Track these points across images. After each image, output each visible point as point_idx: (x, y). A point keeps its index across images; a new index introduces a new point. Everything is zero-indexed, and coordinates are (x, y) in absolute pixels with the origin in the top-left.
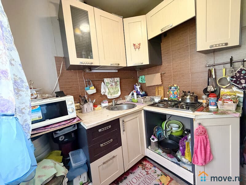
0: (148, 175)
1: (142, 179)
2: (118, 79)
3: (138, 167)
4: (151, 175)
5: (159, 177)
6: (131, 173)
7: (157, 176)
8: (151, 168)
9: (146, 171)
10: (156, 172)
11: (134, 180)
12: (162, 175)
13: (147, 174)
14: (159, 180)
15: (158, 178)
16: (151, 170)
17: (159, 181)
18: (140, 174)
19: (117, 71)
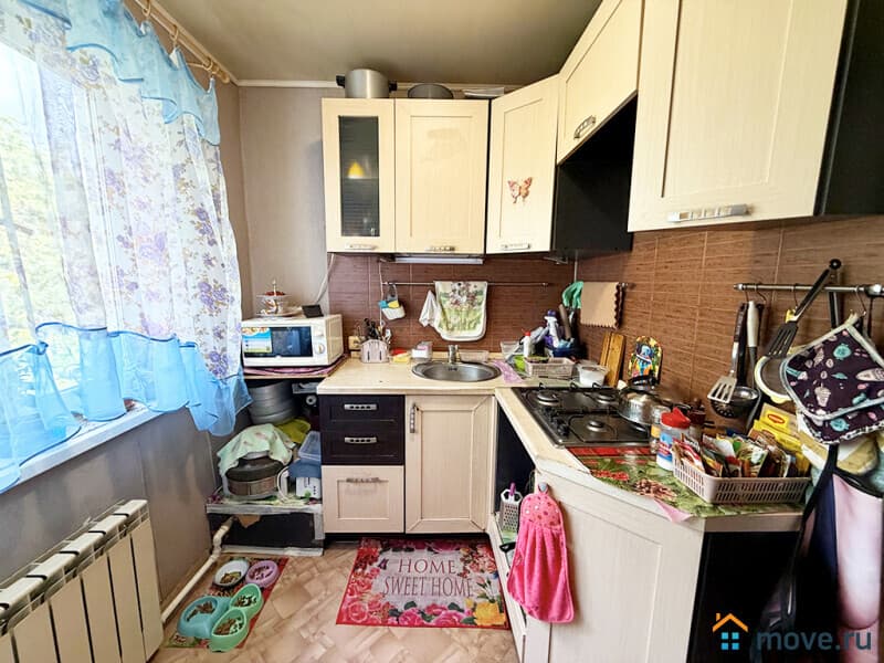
0: (460, 579)
1: (440, 574)
2: (482, 286)
3: (458, 549)
4: (465, 584)
5: (481, 600)
6: (430, 549)
7: (476, 594)
8: (482, 571)
9: (464, 569)
10: (484, 586)
11: (421, 566)
12: (492, 601)
13: (460, 575)
14: (475, 605)
15: (474, 599)
16: (479, 574)
17: (472, 606)
18: (446, 564)
19: (480, 261)
